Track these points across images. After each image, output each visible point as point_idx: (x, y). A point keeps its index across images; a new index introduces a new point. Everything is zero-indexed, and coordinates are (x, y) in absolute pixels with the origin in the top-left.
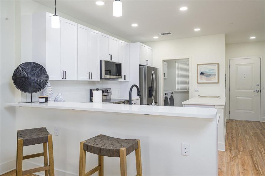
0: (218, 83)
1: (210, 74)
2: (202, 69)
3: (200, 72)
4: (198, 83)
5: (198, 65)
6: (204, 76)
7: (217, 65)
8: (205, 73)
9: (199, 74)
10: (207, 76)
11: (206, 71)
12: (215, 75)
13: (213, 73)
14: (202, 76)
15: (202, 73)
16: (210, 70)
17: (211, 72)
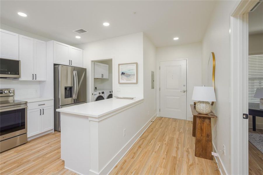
0: (137, 83)
1: (130, 74)
2: (123, 69)
3: (121, 72)
4: (119, 83)
5: (119, 65)
6: (125, 76)
7: (135, 65)
8: (126, 73)
9: (120, 73)
10: (127, 76)
11: (126, 71)
12: (134, 75)
13: (132, 73)
14: (123, 76)
15: (123, 73)
16: (129, 70)
17: (131, 72)
